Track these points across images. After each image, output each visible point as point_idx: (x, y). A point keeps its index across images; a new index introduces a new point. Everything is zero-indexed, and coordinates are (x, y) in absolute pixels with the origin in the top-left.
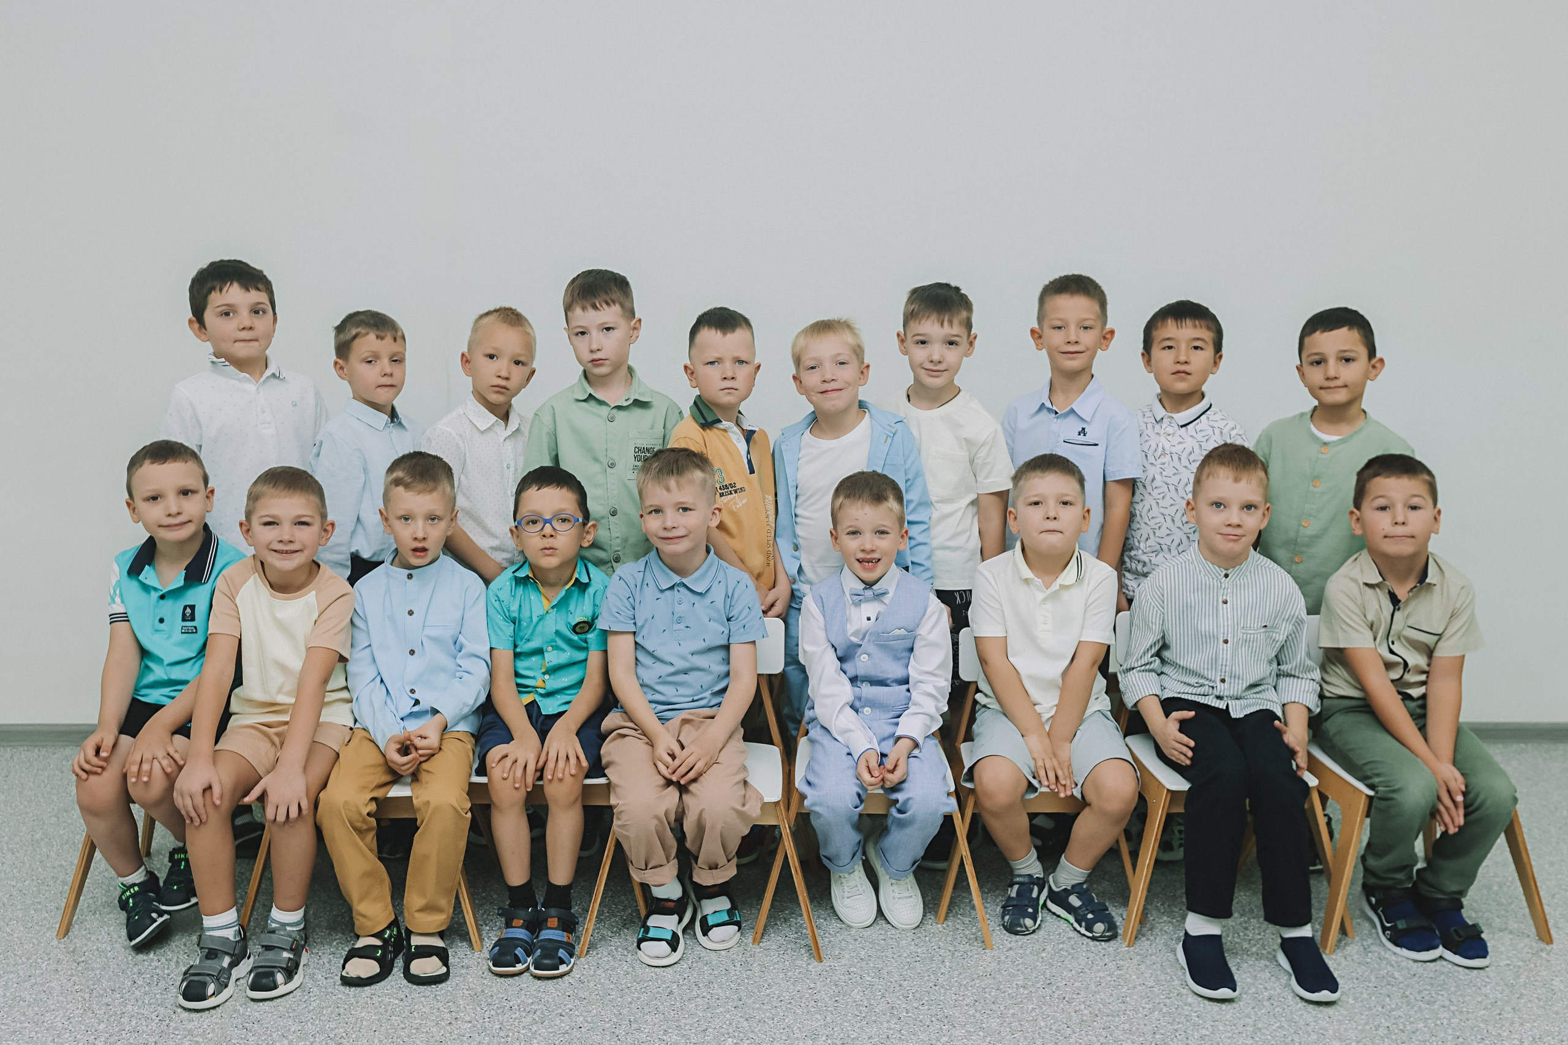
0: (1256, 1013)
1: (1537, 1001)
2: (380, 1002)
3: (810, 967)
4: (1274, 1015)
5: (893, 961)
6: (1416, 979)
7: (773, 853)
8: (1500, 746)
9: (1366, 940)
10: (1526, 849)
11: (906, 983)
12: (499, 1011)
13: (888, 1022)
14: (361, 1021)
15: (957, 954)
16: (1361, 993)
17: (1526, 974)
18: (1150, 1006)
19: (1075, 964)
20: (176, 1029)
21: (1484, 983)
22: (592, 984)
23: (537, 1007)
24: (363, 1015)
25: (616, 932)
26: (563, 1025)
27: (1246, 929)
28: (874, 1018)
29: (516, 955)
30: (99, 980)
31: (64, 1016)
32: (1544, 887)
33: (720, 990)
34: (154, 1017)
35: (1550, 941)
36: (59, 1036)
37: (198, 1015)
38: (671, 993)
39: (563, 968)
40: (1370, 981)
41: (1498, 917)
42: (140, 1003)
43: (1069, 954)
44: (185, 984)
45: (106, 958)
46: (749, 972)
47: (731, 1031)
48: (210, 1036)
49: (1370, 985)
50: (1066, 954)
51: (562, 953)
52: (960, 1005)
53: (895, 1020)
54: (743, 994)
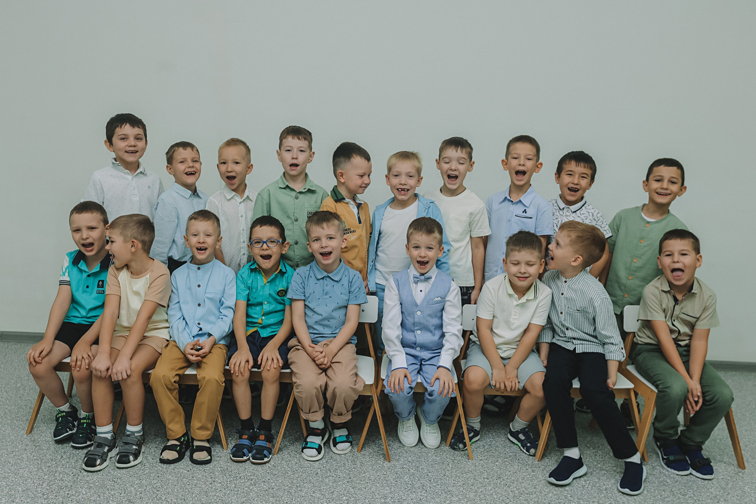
0: (599, 496)
1: (736, 497)
2: (178, 472)
3: (384, 464)
4: (608, 497)
5: (425, 463)
6: (677, 483)
7: (369, 408)
8: (723, 372)
9: (654, 463)
10: (734, 423)
11: (430, 474)
12: (235, 479)
13: (421, 492)
14: (169, 480)
15: (455, 461)
16: (651, 489)
17: (732, 483)
18: (548, 490)
19: (512, 469)
20: (81, 480)
21: (711, 487)
22: (279, 468)
23: (253, 477)
24: (170, 477)
25: (292, 443)
26: (265, 486)
27: (596, 455)
28: (414, 490)
29: (244, 452)
30: (45, 455)
31: (28, 471)
32: (742, 442)
33: (341, 474)
34: (71, 474)
35: (744, 468)
36: (26, 480)
37: (92, 474)
38: (317, 473)
39: (266, 460)
40: (655, 483)
41: (719, 455)
42: (64, 467)
43: (509, 464)
44: (86, 458)
45: (49, 445)
46: (355, 465)
47: (345, 493)
48: (97, 484)
49: (655, 485)
50: (508, 463)
51: (265, 452)
52: (456, 486)
53: (424, 492)
54: (352, 476)
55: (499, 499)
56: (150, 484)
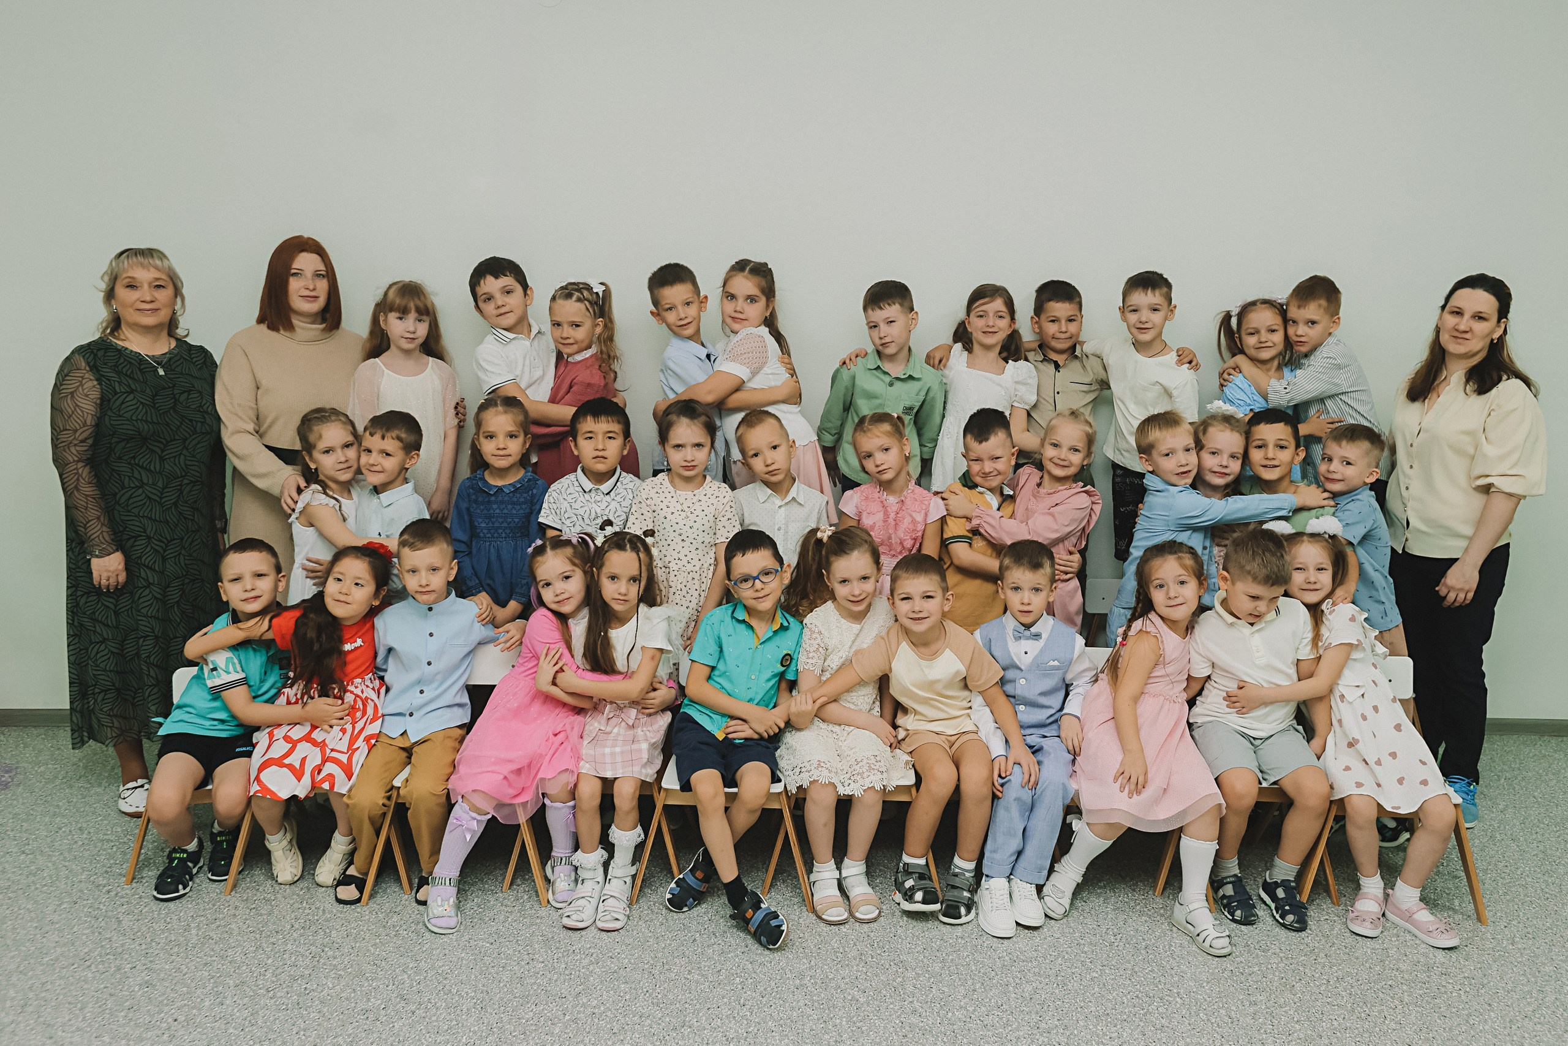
3: (801, 920)
13: (858, 965)
22: (635, 932)
38: (694, 940)
42: (297, 943)
47: (739, 971)
52: (912, 952)
53: (863, 964)
55: (979, 972)
56: (432, 968)
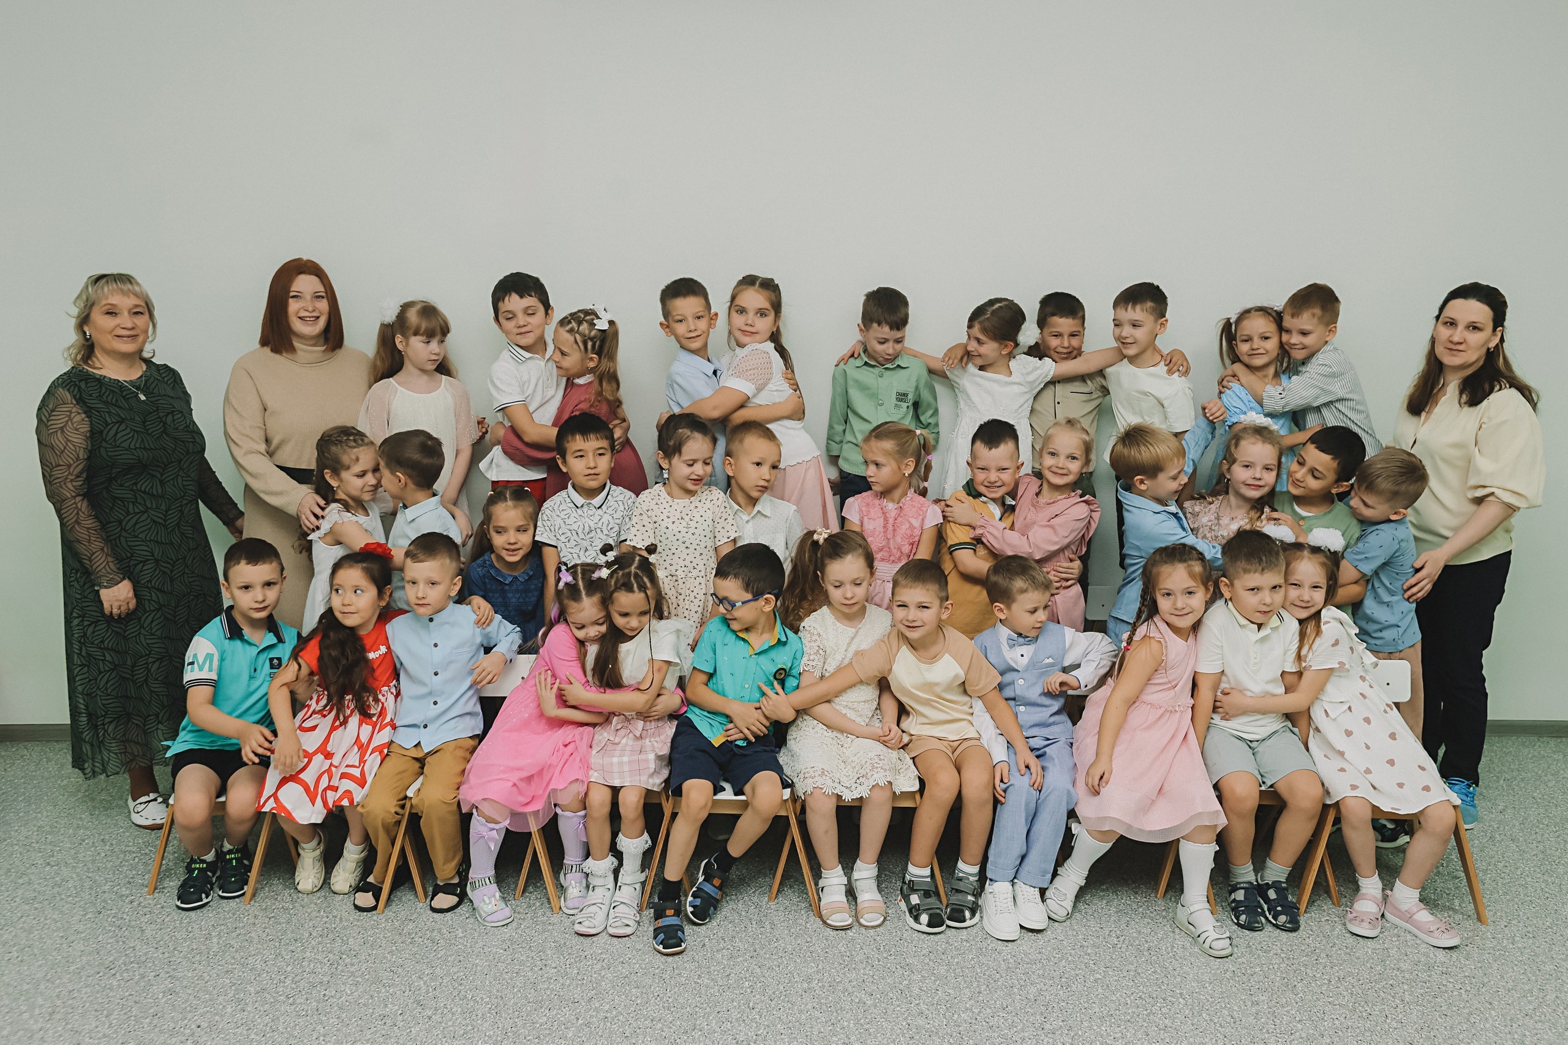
3: (808, 925)
7: (784, 838)
13: (864, 969)
38: (704, 945)
46: (762, 929)
47: (747, 975)
52: (918, 955)
53: (870, 967)
54: (757, 947)
55: (984, 974)
56: (448, 974)
